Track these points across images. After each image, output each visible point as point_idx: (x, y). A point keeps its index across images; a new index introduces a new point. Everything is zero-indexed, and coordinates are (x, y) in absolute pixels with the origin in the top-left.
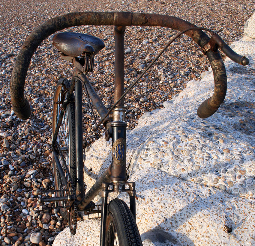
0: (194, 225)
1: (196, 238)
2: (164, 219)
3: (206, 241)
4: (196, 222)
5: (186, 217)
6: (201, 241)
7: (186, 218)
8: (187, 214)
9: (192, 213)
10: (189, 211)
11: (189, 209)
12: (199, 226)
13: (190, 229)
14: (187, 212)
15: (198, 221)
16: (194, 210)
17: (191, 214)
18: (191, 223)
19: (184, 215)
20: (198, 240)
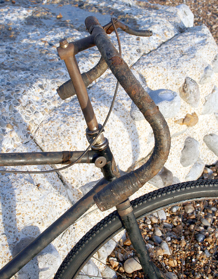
0: (22, 211)
1: (31, 220)
2: (4, 235)
3: (39, 213)
4: (22, 207)
5: (11, 212)
6: (36, 217)
7: (12, 214)
8: (9, 210)
9: (11, 204)
10: (7, 206)
11: (5, 204)
12: (26, 207)
13: (22, 218)
14: (7, 209)
15: (22, 205)
16: (9, 201)
17: (11, 207)
18: (19, 213)
19: (7, 213)
20: (34, 219)
